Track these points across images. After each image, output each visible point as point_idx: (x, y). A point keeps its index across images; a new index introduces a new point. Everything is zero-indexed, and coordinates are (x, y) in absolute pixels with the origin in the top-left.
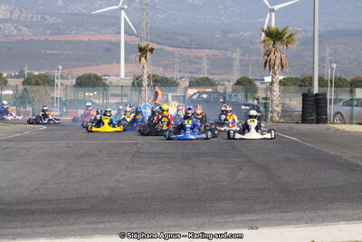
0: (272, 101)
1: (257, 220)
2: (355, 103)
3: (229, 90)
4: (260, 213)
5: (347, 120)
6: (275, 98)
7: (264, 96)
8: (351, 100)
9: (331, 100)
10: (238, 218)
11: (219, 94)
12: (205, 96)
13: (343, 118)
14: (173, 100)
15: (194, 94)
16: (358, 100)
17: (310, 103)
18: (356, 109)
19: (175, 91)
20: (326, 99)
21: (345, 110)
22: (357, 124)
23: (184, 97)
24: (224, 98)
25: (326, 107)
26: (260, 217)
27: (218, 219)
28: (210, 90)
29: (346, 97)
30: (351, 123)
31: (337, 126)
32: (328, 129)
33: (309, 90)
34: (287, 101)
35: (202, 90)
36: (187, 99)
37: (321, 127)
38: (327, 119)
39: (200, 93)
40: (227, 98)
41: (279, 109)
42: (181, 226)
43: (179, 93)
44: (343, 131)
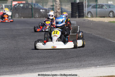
0: (56, 7)
1: (50, 67)
2: (98, 6)
3: (34, 2)
4: (51, 64)
5: (94, 15)
6: (57, 5)
7: (52, 4)
8: (96, 5)
9: (85, 5)
10: (41, 66)
11: (29, 4)
12: (22, 5)
13: (92, 14)
14: (5, 7)
15: (16, 4)
16: (99, 5)
17: (75, 7)
18: (99, 10)
19: (6, 3)
20: (83, 5)
21: (93, 10)
22: (99, 17)
23: (11, 6)
24: (32, 6)
25: (83, 9)
26: (52, 66)
27: (31, 67)
28: (24, 2)
29: (93, 4)
30: (96, 17)
31: (89, 19)
32: (84, 20)
33: (75, 1)
34: (63, 7)
35: (20, 2)
36: (12, 7)
37: (81, 19)
38: (84, 15)
39: (19, 4)
40: (33, 6)
41: (59, 11)
42: (12, 71)
43: (9, 4)
44: (92, 21)
